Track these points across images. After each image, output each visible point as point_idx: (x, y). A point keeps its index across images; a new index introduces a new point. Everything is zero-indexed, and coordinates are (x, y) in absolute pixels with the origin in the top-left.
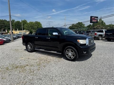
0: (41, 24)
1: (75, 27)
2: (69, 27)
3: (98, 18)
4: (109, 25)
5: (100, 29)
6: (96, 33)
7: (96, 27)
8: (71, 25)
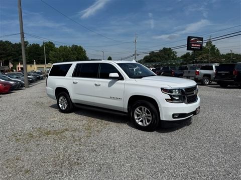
0: (85, 51)
1: (156, 59)
2: (145, 58)
3: (202, 40)
4: (227, 54)
5: (208, 63)
6: (197, 70)
7: (200, 57)
8: (149, 55)
